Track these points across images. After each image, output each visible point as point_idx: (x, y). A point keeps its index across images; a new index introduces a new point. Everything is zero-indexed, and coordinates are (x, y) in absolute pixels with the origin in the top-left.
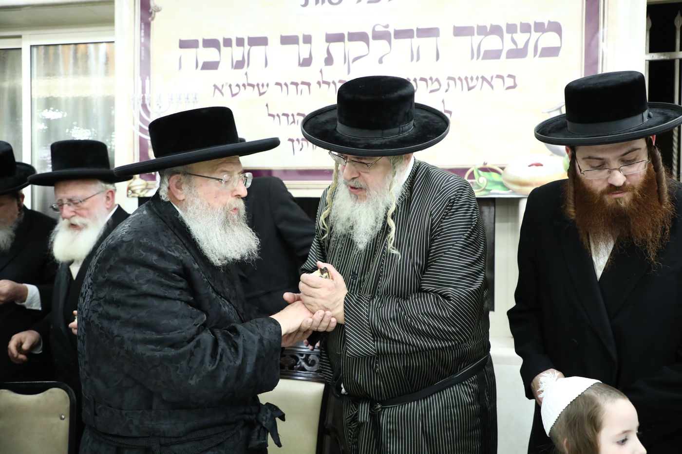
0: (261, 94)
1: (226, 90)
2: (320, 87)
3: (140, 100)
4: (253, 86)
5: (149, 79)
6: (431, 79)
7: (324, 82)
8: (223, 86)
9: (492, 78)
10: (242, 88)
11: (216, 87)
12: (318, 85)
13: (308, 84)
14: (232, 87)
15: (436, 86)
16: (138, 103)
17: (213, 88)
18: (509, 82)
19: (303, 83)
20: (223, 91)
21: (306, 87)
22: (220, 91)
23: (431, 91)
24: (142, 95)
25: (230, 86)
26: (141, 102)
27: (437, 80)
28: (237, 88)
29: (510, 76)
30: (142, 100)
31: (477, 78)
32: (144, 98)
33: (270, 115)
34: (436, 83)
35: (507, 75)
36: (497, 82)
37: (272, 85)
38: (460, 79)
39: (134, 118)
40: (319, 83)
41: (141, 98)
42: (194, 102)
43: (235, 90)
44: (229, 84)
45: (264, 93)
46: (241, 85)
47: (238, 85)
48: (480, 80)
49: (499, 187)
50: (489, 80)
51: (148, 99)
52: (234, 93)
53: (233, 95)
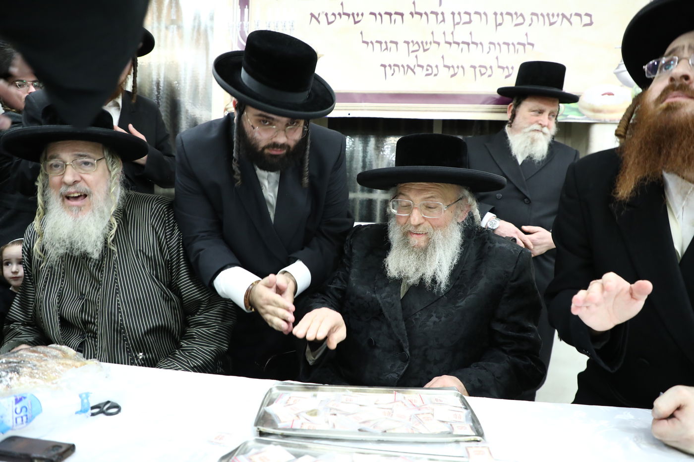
0: (356, 23)
1: (322, 18)
2: (413, 17)
3: (239, 27)
4: (348, 15)
5: (248, 8)
6: (516, 13)
7: (417, 13)
8: (319, 14)
9: (571, 15)
10: (338, 17)
11: (312, 15)
12: (411, 16)
13: (402, 15)
14: (328, 16)
15: (520, 20)
16: (236, 30)
17: (310, 16)
18: (587, 20)
19: (396, 13)
20: (319, 19)
21: (400, 17)
22: (317, 19)
23: (516, 25)
24: (241, 23)
25: (326, 15)
26: (239, 29)
27: (521, 15)
28: (333, 17)
29: (587, 15)
30: (240, 27)
31: (558, 15)
32: (242, 26)
33: (364, 42)
34: (521, 18)
35: (584, 14)
36: (575, 19)
37: (366, 14)
38: (542, 15)
39: (232, 44)
40: (412, 14)
41: (240, 25)
42: (290, 30)
43: (331, 18)
44: (325, 13)
45: (359, 22)
46: (337, 13)
47: (334, 14)
48: (561, 17)
49: (575, 113)
50: (569, 17)
51: (246, 27)
52: (330, 21)
53: (329, 23)
